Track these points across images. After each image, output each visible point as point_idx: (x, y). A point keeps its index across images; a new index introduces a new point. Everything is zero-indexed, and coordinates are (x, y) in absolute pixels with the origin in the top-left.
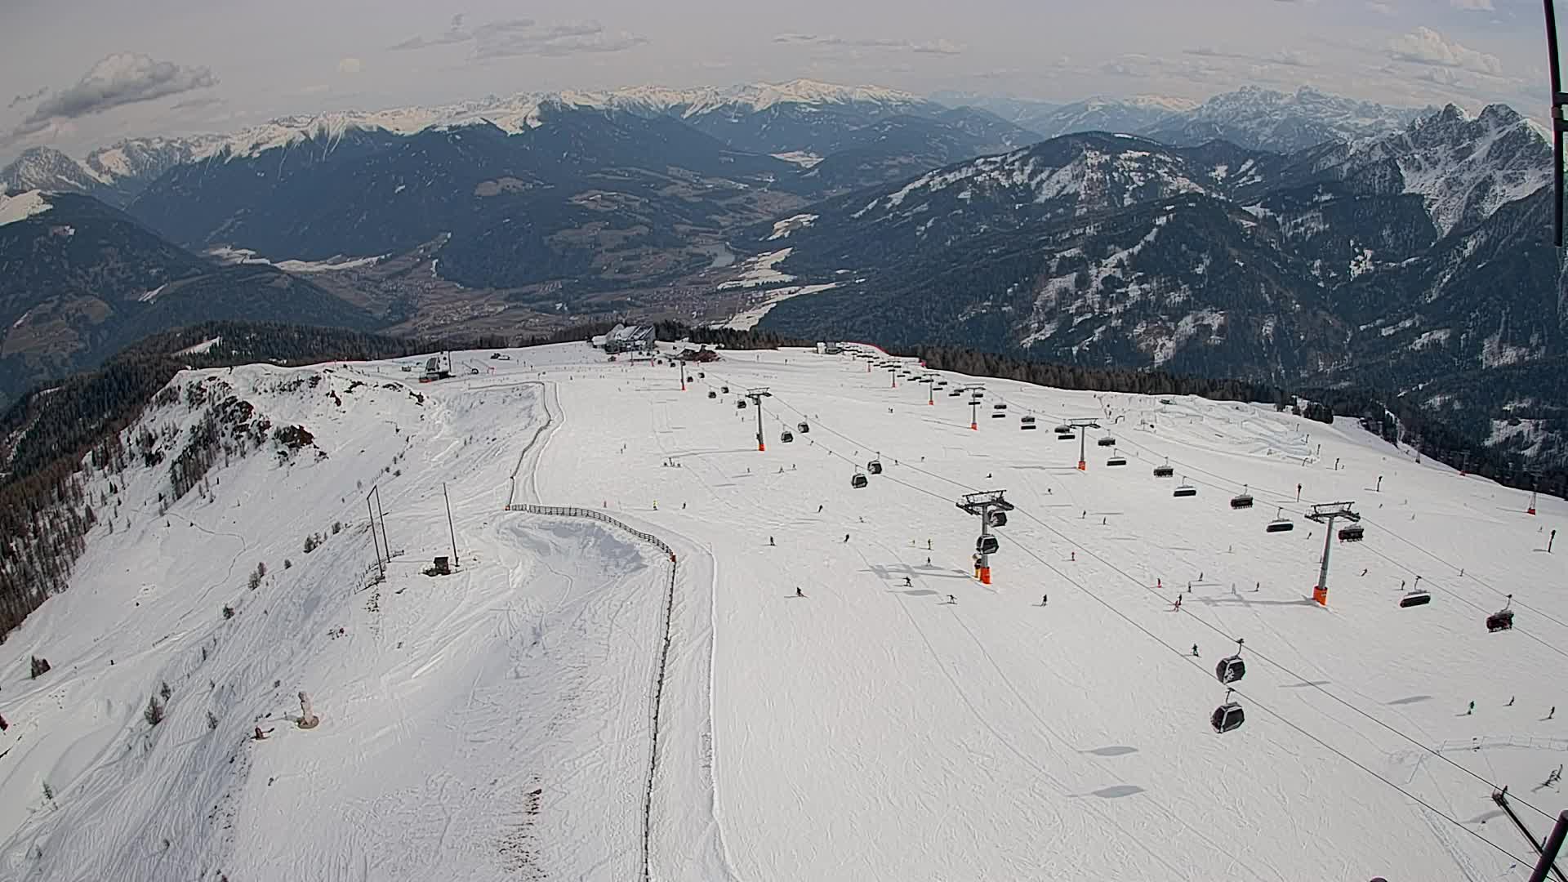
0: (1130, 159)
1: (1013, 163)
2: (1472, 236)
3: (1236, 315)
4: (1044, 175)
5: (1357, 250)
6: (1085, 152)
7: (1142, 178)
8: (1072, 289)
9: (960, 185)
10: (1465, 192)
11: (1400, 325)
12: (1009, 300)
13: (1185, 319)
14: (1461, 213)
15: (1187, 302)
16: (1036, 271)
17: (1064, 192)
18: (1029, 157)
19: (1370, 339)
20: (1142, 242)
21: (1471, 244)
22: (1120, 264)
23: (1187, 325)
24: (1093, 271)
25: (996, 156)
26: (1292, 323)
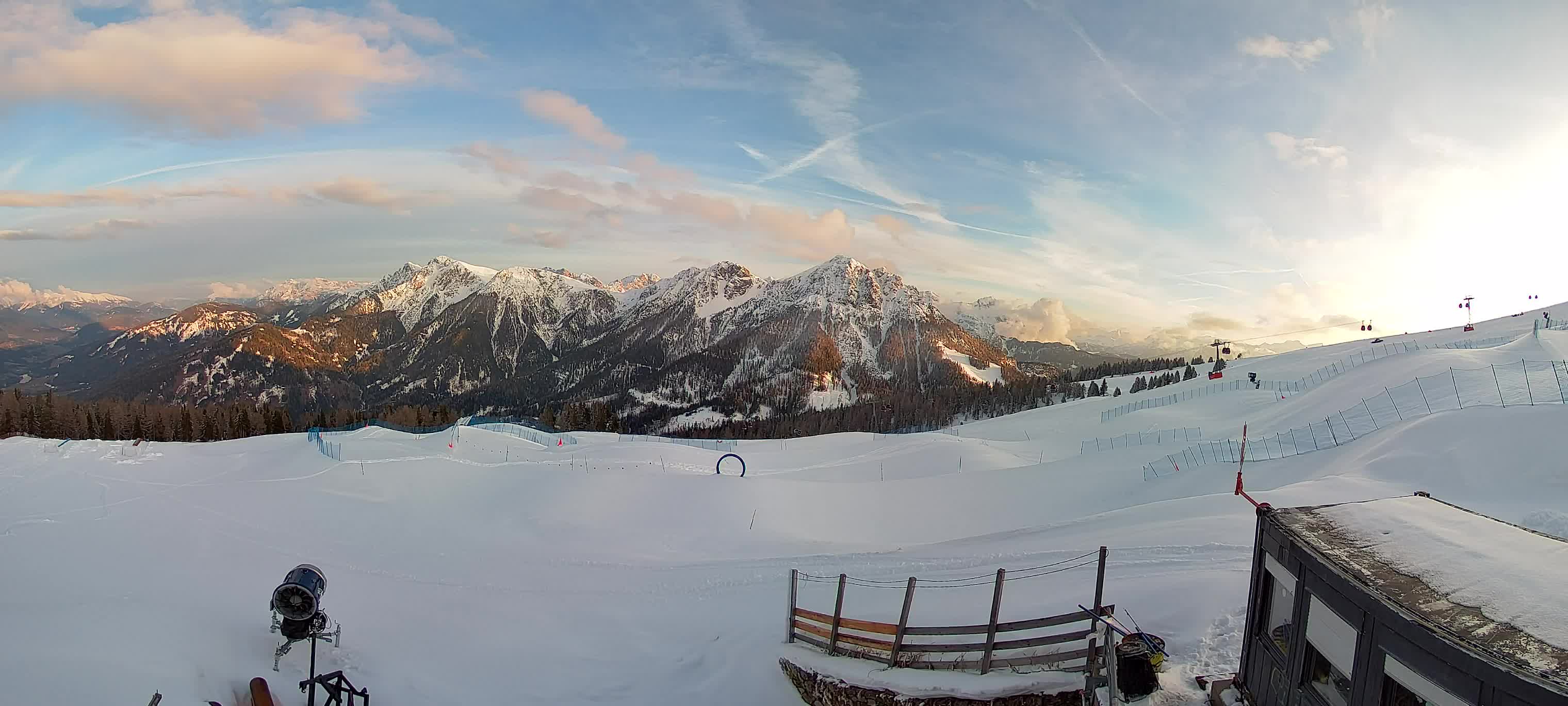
0: (228, 315)
1: (168, 322)
2: (430, 326)
3: (292, 388)
4: (184, 327)
5: (359, 345)
6: (205, 313)
7: (235, 325)
8: (196, 383)
9: (141, 336)
10: (421, 305)
11: (392, 381)
12: (160, 391)
13: (262, 394)
14: (419, 317)
15: (262, 384)
16: (174, 375)
17: (194, 336)
18: (176, 318)
19: (374, 392)
20: (235, 353)
21: (430, 331)
22: (223, 366)
23: (263, 397)
24: (208, 371)
25: (160, 320)
26: (326, 389)
